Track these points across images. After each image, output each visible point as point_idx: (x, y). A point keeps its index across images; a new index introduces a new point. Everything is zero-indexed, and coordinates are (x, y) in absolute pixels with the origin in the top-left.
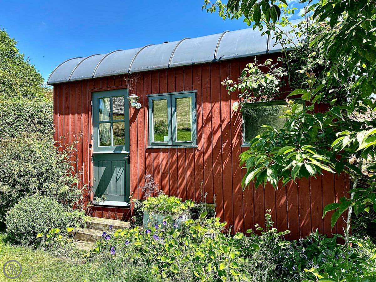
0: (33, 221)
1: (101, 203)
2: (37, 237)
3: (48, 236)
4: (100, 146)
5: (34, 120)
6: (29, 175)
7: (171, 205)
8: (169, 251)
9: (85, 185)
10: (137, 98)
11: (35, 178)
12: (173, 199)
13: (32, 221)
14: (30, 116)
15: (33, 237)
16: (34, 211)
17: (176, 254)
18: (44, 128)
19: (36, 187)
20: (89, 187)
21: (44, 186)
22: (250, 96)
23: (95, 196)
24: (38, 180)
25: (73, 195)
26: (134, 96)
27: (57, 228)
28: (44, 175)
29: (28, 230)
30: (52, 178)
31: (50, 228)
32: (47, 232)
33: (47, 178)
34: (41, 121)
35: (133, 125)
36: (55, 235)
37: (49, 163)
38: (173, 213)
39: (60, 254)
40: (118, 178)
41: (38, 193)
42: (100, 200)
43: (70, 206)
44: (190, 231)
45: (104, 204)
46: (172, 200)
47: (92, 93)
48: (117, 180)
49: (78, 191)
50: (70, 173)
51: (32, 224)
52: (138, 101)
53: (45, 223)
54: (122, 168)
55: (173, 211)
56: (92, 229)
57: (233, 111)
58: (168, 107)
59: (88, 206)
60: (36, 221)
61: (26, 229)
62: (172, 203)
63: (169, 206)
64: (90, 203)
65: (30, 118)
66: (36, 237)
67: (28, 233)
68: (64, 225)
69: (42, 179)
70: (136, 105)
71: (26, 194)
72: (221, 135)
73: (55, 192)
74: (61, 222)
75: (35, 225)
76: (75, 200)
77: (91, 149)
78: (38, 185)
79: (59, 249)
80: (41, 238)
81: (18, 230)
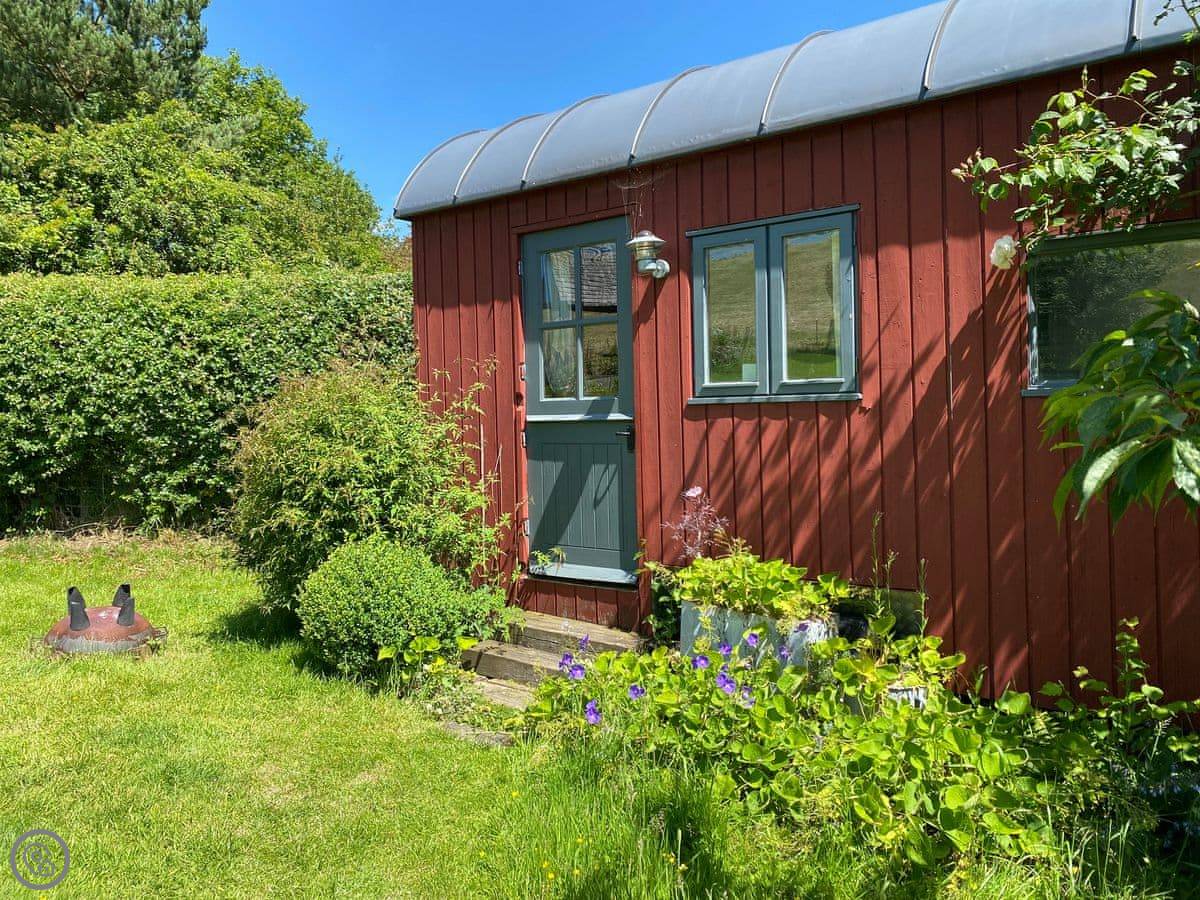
0: (367, 610)
1: (553, 570)
2: (380, 658)
3: (408, 659)
4: (546, 397)
5: (361, 326)
6: (353, 480)
7: (769, 586)
8: (767, 732)
9: (507, 515)
10: (657, 245)
11: (371, 490)
12: (777, 569)
13: (366, 612)
14: (349, 314)
15: (367, 658)
16: (368, 584)
17: (792, 741)
18: (389, 351)
19: (374, 517)
20: (517, 522)
21: (393, 512)
22: (1060, 215)
23: (533, 548)
24: (379, 494)
25: (472, 543)
26: (648, 238)
27: (429, 635)
28: (394, 483)
29: (355, 636)
30: (414, 491)
31: (413, 634)
32: (406, 646)
33: (401, 492)
34: (380, 330)
35: (644, 331)
36: (427, 657)
37: (407, 447)
38: (777, 614)
39: (439, 711)
40: (599, 496)
41: (379, 533)
42: (547, 560)
43: (466, 575)
44: (837, 675)
45: (560, 575)
46: (773, 574)
47: (520, 236)
48: (596, 503)
49: (488, 533)
50: (464, 479)
51: (365, 619)
52: (658, 252)
53: (399, 620)
54: (612, 467)
55: (776, 606)
56: (525, 646)
57: (995, 268)
58: (758, 266)
59: (515, 577)
60: (377, 611)
61: (349, 631)
62: (774, 580)
63: (766, 591)
64: (520, 568)
65: (351, 322)
66: (376, 655)
67: (356, 645)
68: (449, 628)
69: (388, 494)
70: (652, 266)
71: (347, 534)
72: (946, 359)
73: (422, 531)
74: (441, 618)
75: (372, 622)
76: (480, 560)
77: (520, 408)
78: (379, 509)
79: (438, 698)
80: (388, 660)
81: (329, 634)
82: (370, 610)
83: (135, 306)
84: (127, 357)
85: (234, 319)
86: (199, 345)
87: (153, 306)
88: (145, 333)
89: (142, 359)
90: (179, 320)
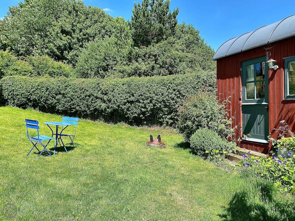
1: (248, 139)
2: (206, 152)
3: (212, 154)
4: (247, 99)
6: (201, 116)
9: (237, 126)
10: (274, 62)
11: (205, 119)
15: (203, 153)
16: (204, 137)
19: (206, 124)
20: (239, 128)
21: (210, 124)
23: (243, 134)
24: (207, 120)
25: (228, 132)
27: (217, 149)
28: (210, 117)
29: (201, 148)
30: (214, 119)
31: (213, 149)
32: (211, 151)
33: (211, 119)
35: (271, 82)
36: (216, 154)
37: (213, 110)
39: (218, 165)
40: (259, 122)
41: (207, 128)
42: (246, 137)
43: (226, 138)
47: (241, 62)
48: (259, 124)
49: (232, 130)
50: (226, 117)
52: (274, 64)
53: (210, 145)
54: (263, 115)
56: (240, 155)
59: (238, 140)
64: (240, 138)
67: (201, 150)
68: (221, 149)
69: (209, 120)
70: (273, 67)
71: (200, 127)
73: (216, 128)
74: (219, 146)
75: (204, 145)
76: (230, 135)
79: (218, 162)
80: (208, 153)
81: (196, 147)
82: (204, 143)
83: (162, 82)
84: (160, 92)
85: (180, 84)
86: (173, 90)
87: (165, 82)
88: (163, 87)
89: (163, 93)
90: (170, 84)
